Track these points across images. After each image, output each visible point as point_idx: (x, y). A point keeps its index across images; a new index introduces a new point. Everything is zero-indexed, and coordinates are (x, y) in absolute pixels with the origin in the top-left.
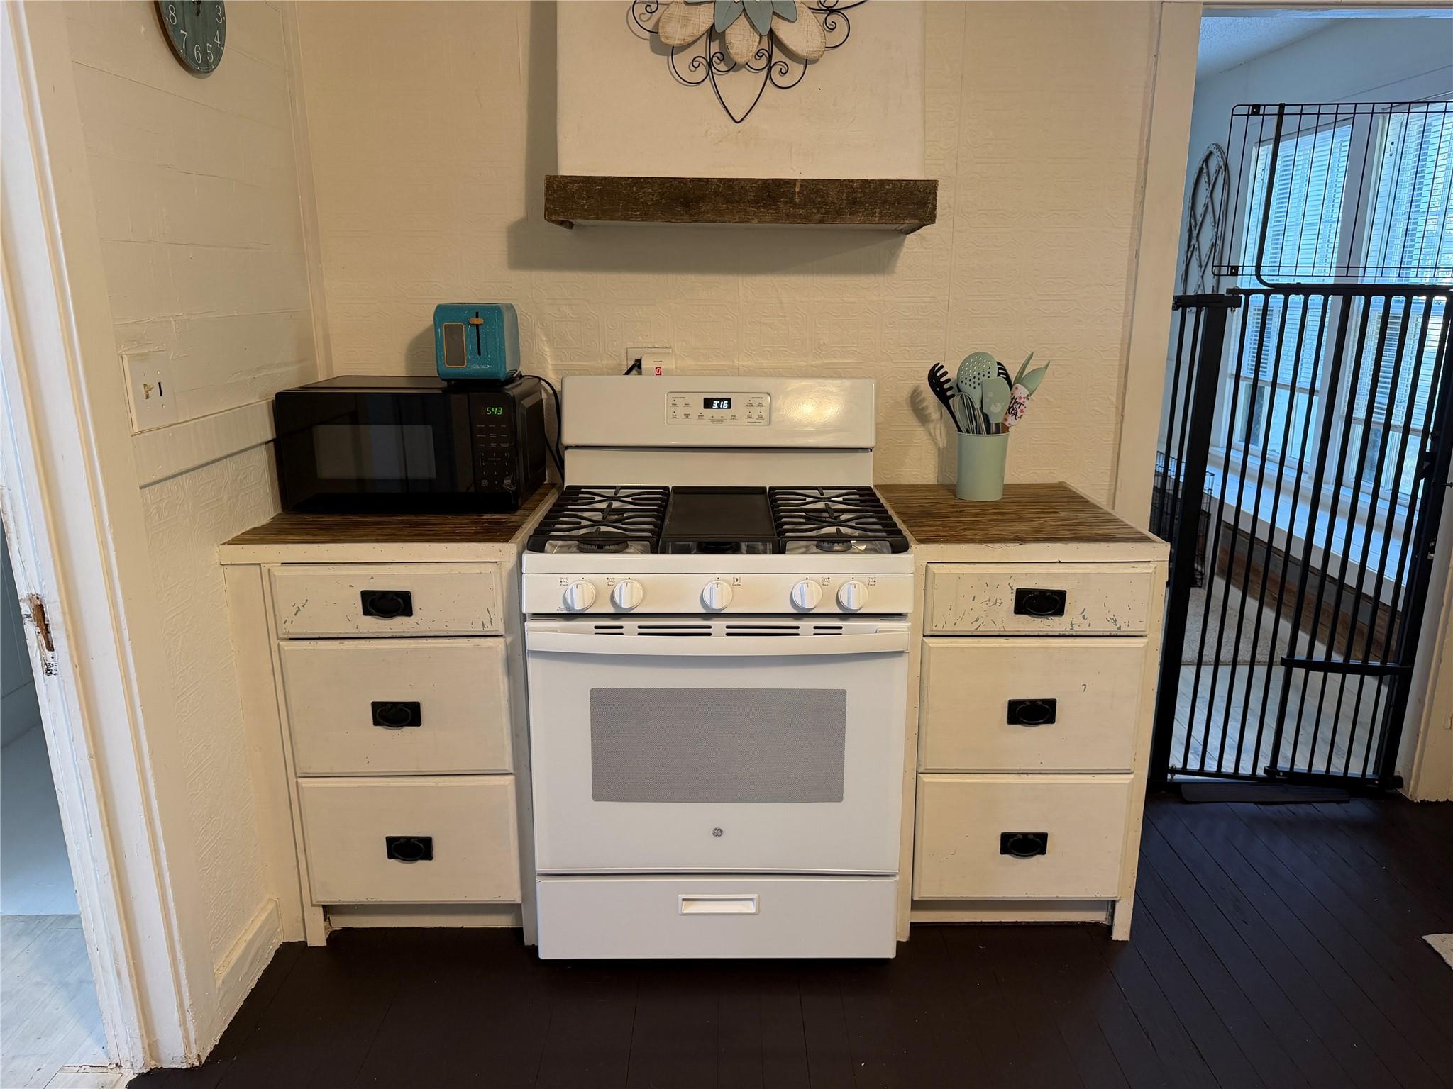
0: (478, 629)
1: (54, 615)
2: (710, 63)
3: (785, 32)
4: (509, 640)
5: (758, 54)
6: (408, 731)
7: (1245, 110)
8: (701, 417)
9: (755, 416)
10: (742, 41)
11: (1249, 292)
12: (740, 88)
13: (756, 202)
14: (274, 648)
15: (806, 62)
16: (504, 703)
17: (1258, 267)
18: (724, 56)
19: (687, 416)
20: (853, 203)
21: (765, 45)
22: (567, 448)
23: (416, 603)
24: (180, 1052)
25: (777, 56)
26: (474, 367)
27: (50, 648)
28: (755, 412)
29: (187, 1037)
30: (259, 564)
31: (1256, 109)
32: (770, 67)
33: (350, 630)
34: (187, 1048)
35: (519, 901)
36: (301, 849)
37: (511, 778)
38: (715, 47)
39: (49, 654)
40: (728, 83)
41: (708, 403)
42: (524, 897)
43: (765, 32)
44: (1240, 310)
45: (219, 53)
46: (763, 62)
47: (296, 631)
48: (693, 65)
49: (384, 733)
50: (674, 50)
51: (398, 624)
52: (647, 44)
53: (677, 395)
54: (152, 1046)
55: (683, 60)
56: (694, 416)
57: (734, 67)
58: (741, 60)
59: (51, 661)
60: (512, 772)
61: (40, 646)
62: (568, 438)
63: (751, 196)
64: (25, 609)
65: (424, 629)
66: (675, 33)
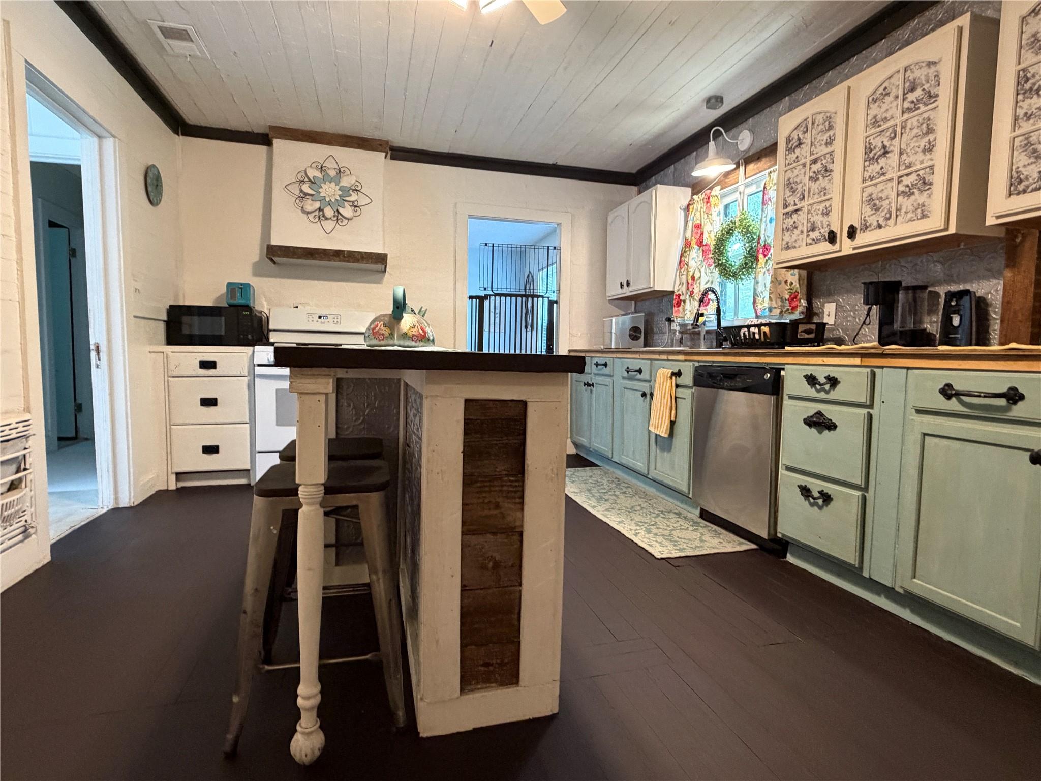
0: (239, 374)
1: (103, 349)
2: (319, 218)
3: (341, 210)
4: (249, 378)
5: (334, 216)
6: (213, 408)
7: (483, 244)
8: (317, 321)
9: (336, 322)
10: (329, 212)
11: (490, 296)
12: (329, 225)
13: (334, 255)
14: (166, 379)
15: (348, 219)
16: (247, 398)
17: (492, 288)
18: (324, 216)
19: (313, 321)
20: (362, 258)
21: (336, 213)
22: (271, 331)
23: (218, 365)
24: (127, 500)
25: (340, 217)
26: (239, 301)
27: (99, 359)
28: (336, 320)
29: (130, 495)
30: (163, 352)
31: (486, 244)
32: (338, 220)
33: (194, 374)
34: (130, 499)
35: (249, 468)
36: (169, 453)
37: (248, 425)
38: (321, 213)
39: (98, 362)
40: (324, 223)
41: (320, 317)
42: (251, 467)
43: (335, 210)
44: (488, 301)
45: (160, 201)
46: (336, 218)
47: (175, 374)
48: (314, 217)
49: (204, 409)
50: (308, 213)
51: (212, 372)
52: (300, 211)
53: (310, 315)
54: (116, 499)
55: (311, 216)
56: (315, 322)
57: (327, 219)
58: (329, 217)
59: (98, 363)
60: (248, 422)
61: (96, 359)
62: (271, 327)
63: (332, 254)
64: (92, 347)
65: (221, 374)
66: (309, 208)
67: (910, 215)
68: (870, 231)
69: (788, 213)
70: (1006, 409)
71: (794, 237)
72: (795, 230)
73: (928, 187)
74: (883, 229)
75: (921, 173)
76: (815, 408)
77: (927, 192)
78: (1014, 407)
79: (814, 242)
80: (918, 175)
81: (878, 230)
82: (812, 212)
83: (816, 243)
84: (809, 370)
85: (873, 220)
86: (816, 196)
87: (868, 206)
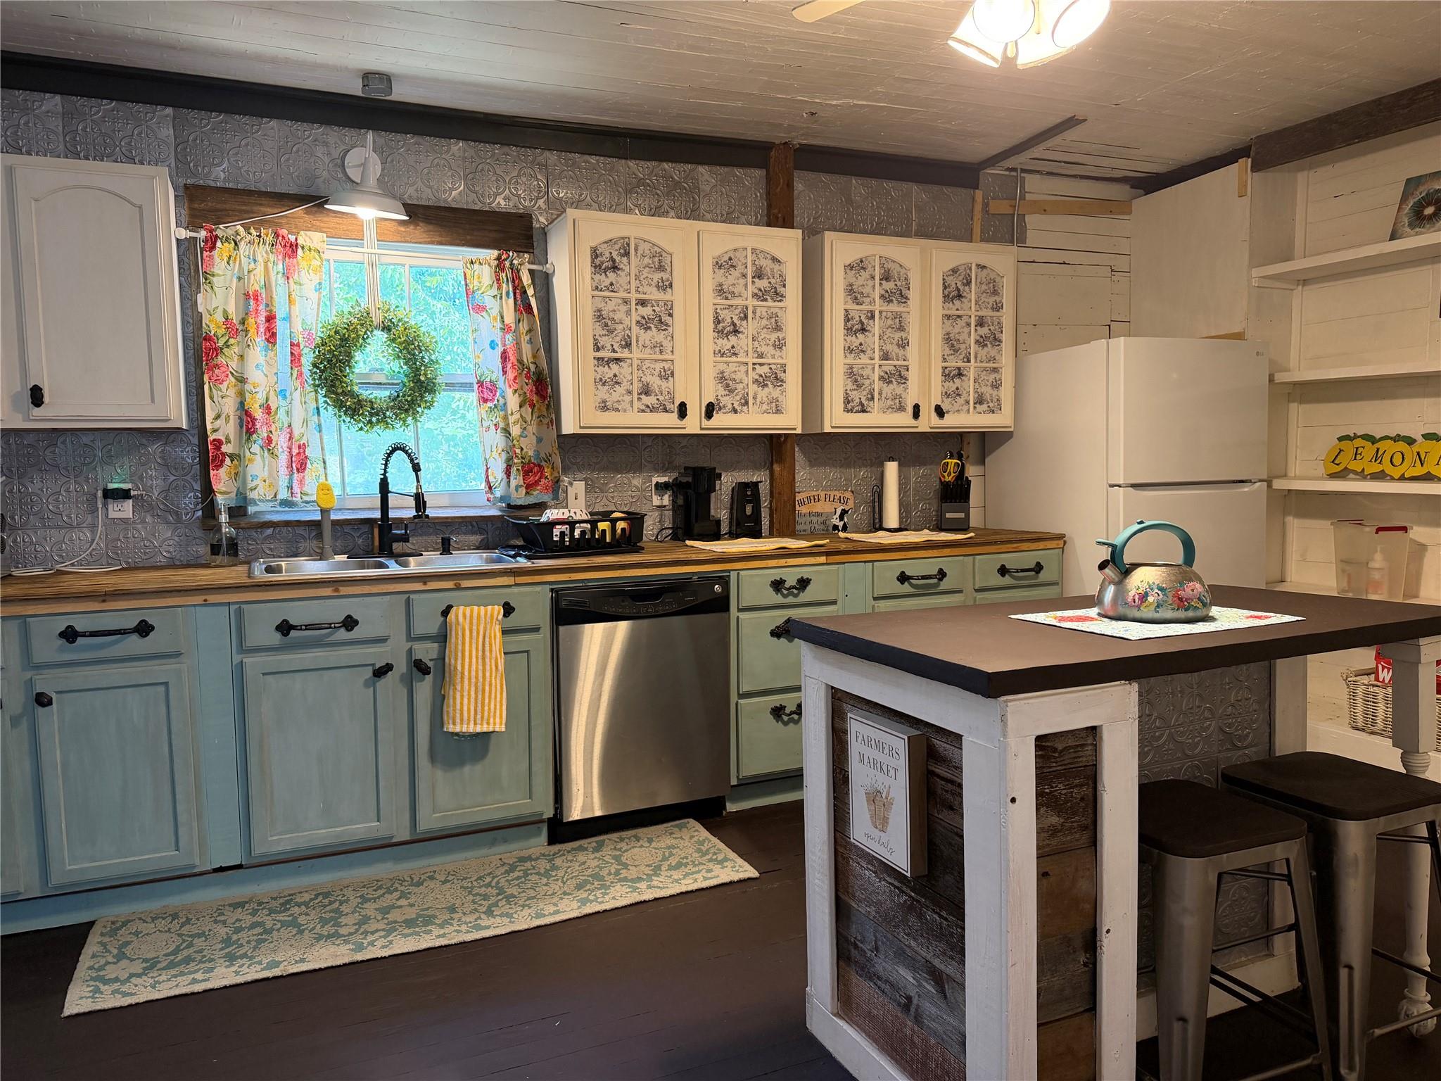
67: (765, 407)
68: (724, 413)
69: (603, 359)
70: (937, 585)
71: (615, 396)
72: (617, 386)
73: (780, 383)
74: (738, 415)
75: (773, 367)
76: (783, 616)
77: (780, 388)
78: (941, 583)
79: (649, 410)
80: (771, 368)
81: (732, 415)
82: (644, 368)
83: (651, 411)
84: (776, 574)
85: (727, 401)
86: (648, 350)
87: (720, 385)
